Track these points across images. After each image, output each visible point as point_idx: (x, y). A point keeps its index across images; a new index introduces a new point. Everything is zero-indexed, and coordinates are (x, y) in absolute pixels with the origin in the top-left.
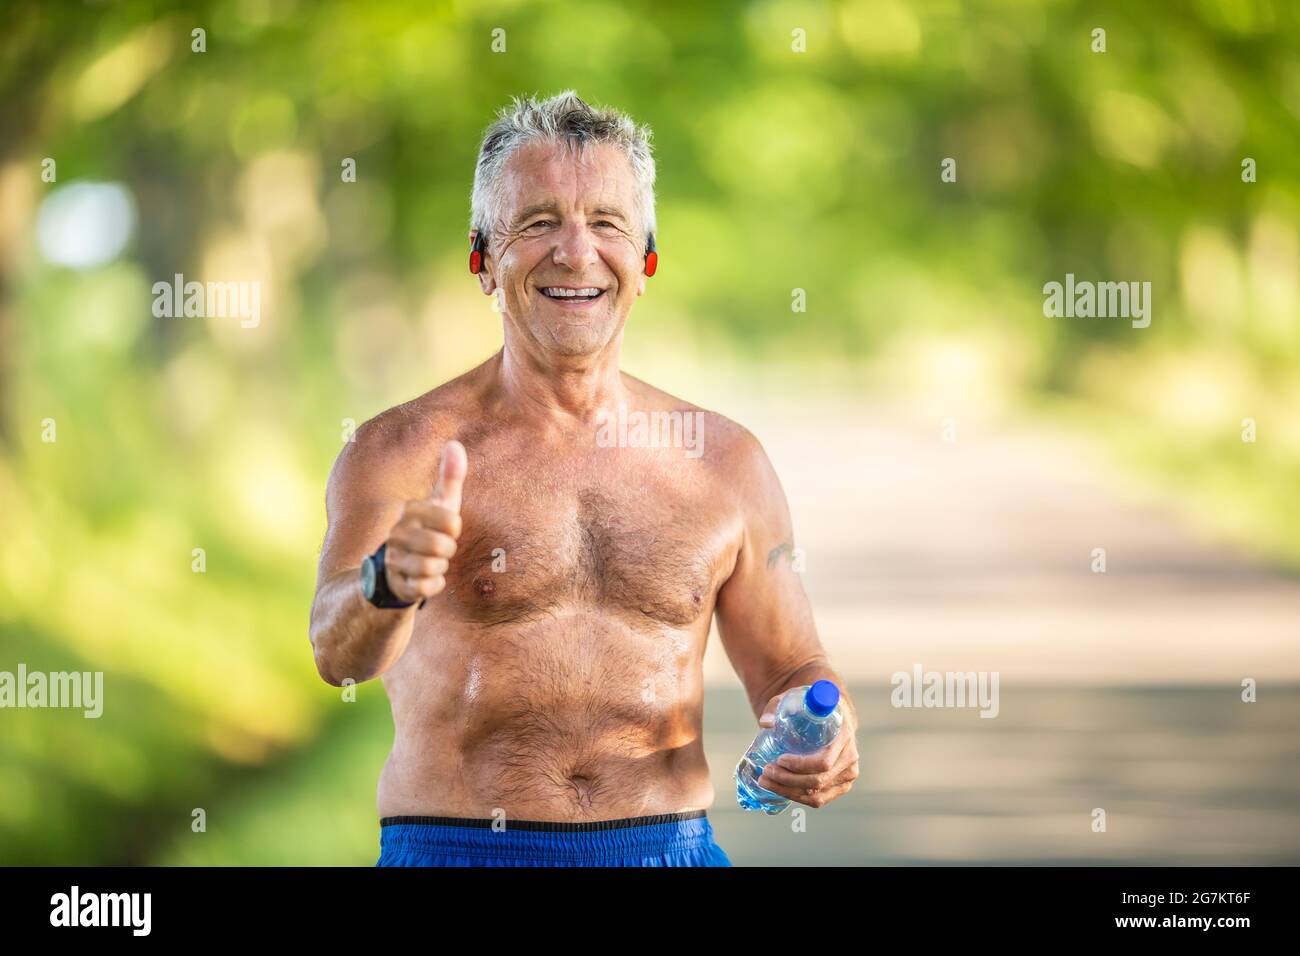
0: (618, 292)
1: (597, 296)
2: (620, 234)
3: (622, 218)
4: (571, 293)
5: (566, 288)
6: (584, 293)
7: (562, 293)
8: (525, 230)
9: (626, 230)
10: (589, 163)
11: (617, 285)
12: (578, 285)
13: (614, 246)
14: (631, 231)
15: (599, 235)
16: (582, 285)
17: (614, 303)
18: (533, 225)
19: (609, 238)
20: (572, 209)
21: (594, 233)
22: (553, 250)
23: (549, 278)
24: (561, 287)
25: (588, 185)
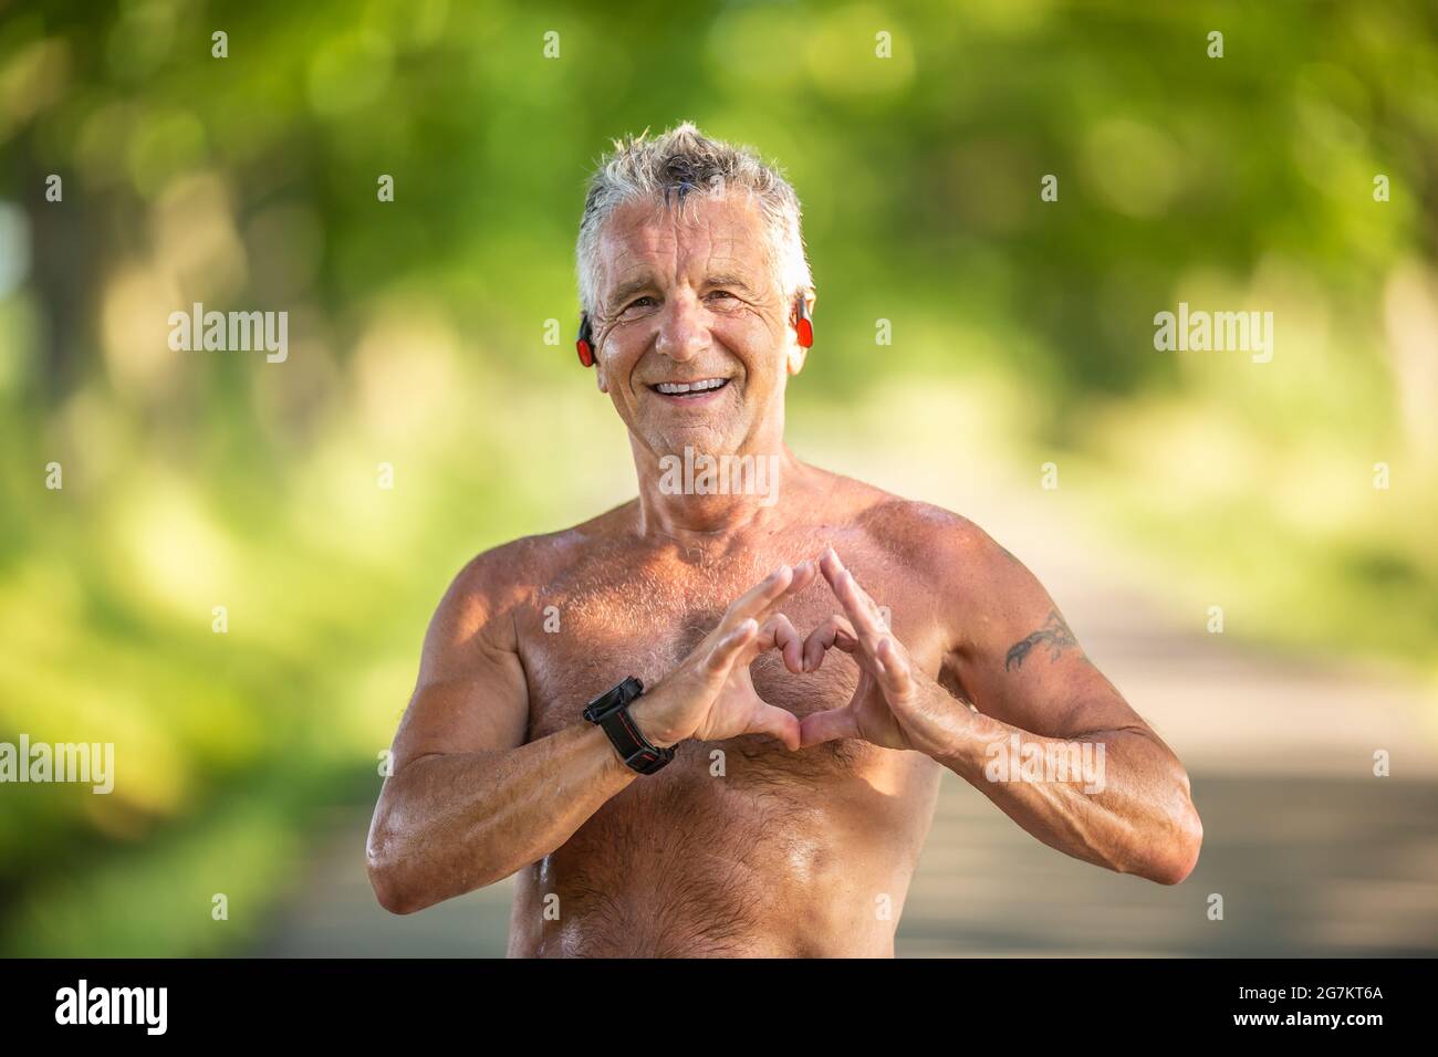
0: (747, 379)
1: (721, 387)
2: (742, 305)
3: (743, 286)
4: (685, 388)
5: (677, 383)
6: (700, 386)
7: (674, 388)
8: (623, 312)
9: (750, 299)
10: (693, 223)
11: (743, 371)
12: (690, 379)
13: (733, 323)
14: (758, 300)
15: (714, 310)
16: (695, 379)
17: (743, 393)
18: (630, 306)
19: (729, 314)
20: (673, 282)
21: (708, 308)
22: (656, 337)
23: (654, 372)
24: (671, 382)
25: (691, 252)
